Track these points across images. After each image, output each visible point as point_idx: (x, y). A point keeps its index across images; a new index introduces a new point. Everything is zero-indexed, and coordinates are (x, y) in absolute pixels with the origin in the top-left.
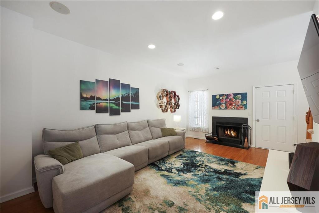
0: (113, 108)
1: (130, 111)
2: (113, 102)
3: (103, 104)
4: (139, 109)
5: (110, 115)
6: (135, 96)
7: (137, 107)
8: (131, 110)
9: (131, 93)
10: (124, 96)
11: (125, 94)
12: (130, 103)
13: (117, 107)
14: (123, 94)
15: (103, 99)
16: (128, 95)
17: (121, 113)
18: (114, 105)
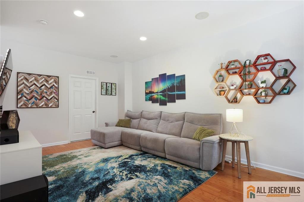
0: (161, 99)
1: (175, 102)
2: (161, 94)
3: (156, 96)
4: (185, 99)
5: (160, 105)
6: (180, 85)
7: (183, 97)
8: (176, 100)
9: (176, 82)
10: (169, 87)
11: (170, 85)
12: (176, 93)
13: (164, 98)
14: (168, 85)
15: (155, 92)
16: (173, 84)
17: (168, 104)
18: (161, 97)
